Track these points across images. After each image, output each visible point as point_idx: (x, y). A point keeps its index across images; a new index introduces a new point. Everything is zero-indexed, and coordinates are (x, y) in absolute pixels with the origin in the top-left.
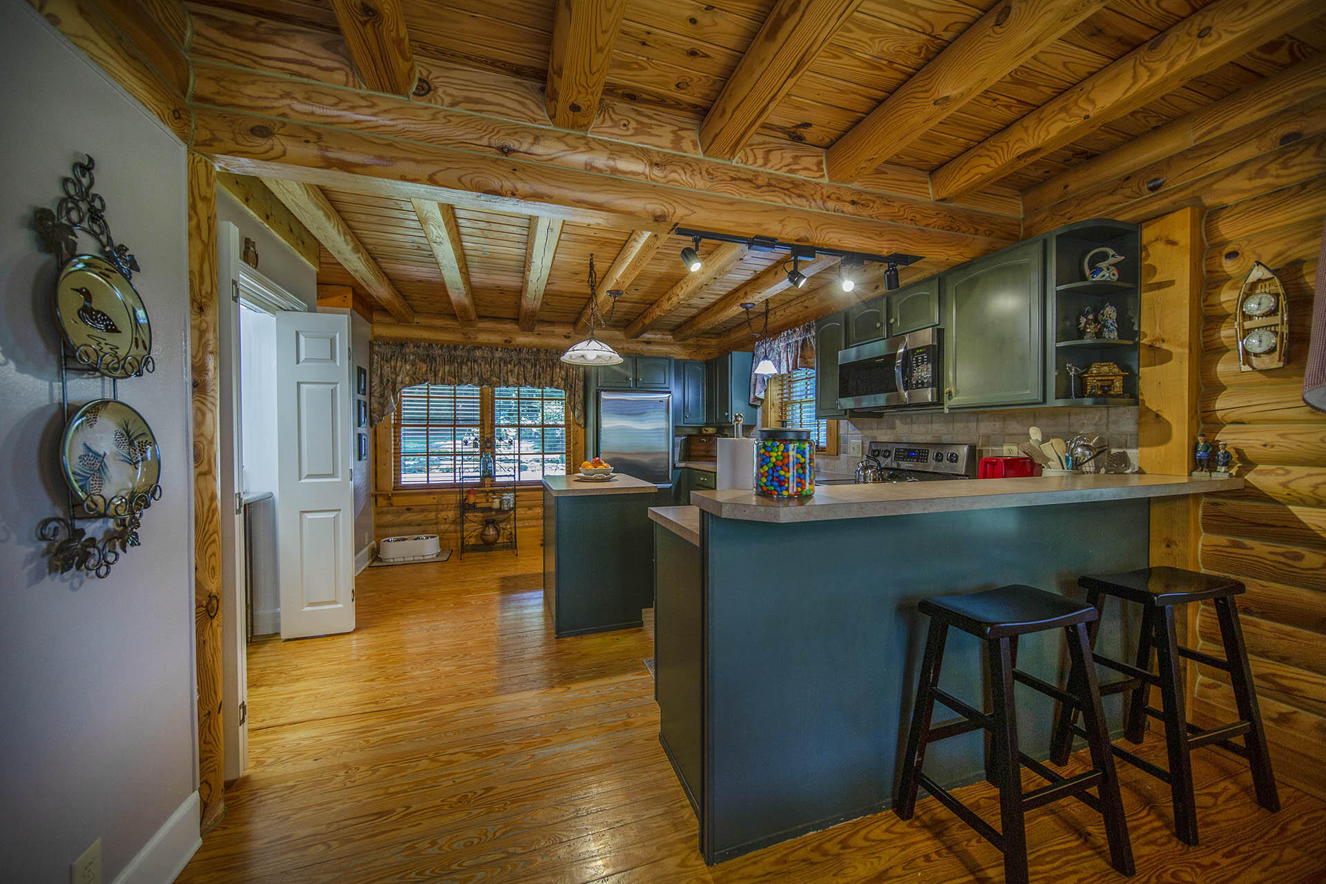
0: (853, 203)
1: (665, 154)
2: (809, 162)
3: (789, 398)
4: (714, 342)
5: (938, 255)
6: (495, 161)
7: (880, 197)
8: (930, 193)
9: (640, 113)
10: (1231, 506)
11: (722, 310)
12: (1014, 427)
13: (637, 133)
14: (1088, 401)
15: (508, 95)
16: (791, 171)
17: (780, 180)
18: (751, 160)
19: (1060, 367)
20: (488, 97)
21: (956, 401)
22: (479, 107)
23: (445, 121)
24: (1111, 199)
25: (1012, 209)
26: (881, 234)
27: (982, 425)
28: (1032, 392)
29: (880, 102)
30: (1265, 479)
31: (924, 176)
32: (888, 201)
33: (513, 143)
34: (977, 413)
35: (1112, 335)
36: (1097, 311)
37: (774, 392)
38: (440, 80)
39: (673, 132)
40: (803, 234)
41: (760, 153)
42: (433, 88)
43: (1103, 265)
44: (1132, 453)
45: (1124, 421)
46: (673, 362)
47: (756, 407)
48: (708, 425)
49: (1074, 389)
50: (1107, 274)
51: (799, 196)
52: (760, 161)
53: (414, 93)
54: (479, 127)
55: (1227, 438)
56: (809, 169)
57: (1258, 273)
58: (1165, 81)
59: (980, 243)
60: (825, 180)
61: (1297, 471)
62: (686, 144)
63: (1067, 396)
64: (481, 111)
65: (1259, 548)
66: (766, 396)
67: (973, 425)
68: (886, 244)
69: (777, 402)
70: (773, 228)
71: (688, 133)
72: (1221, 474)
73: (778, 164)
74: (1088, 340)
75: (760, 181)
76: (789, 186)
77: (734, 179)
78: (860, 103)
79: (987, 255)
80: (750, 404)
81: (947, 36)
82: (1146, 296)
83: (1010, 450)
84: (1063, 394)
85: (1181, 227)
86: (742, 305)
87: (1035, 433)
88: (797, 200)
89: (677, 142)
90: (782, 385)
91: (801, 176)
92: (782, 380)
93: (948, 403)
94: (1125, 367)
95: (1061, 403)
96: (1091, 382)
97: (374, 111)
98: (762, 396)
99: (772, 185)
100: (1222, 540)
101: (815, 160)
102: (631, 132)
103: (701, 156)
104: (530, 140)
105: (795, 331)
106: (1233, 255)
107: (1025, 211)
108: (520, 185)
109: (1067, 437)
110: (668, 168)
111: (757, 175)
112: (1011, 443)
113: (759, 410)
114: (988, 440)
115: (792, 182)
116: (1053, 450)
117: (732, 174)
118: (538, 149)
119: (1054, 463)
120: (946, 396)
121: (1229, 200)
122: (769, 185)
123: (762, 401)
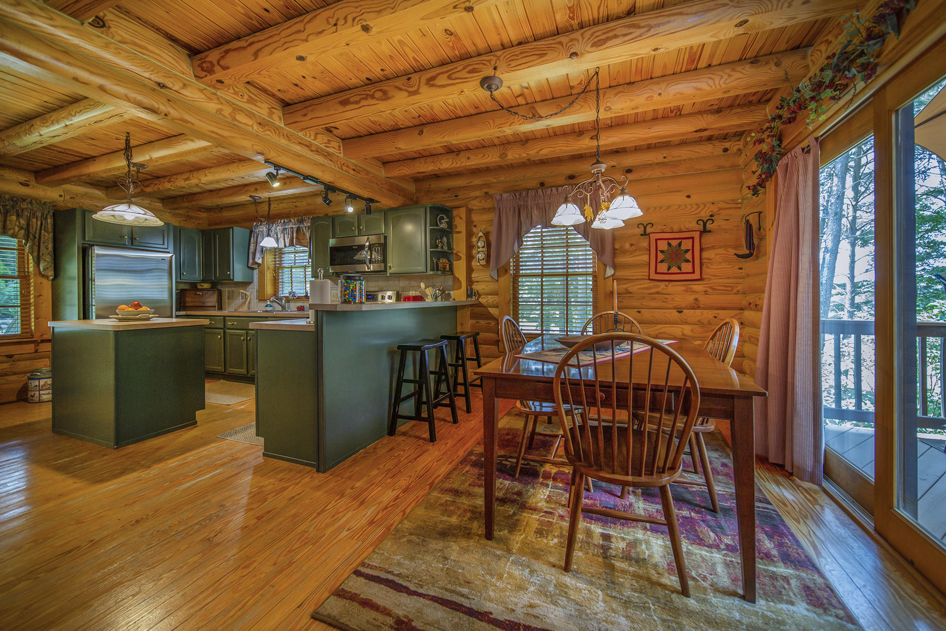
0: (354, 170)
1: (264, 119)
2: (335, 144)
3: (280, 264)
4: (204, 215)
5: (386, 202)
6: (154, 90)
7: (364, 170)
8: (383, 173)
9: (250, 91)
10: (477, 309)
11: (230, 195)
12: (414, 283)
13: (248, 102)
14: (440, 273)
15: (166, 51)
16: (326, 146)
17: (323, 150)
18: (308, 135)
19: (431, 259)
20: (151, 48)
21: (393, 270)
22: (144, 51)
23: (115, 51)
24: (444, 196)
25: (411, 188)
26: (365, 188)
27: (401, 282)
28: (421, 268)
29: (372, 134)
30: (483, 300)
31: (380, 164)
32: (368, 173)
33: (168, 82)
34: (399, 277)
35: (446, 248)
36: (441, 238)
37: (269, 260)
38: (114, 23)
39: (269, 108)
40: (332, 180)
41: (313, 134)
42: (107, 25)
43: (443, 221)
44: (452, 292)
45: (450, 282)
46: (171, 228)
47: (253, 269)
48: (203, 281)
49: (435, 267)
50: (443, 226)
51: (331, 160)
52: (312, 137)
53: (89, 23)
54: (143, 65)
55: (476, 287)
56: (335, 147)
57: (481, 234)
58: (459, 167)
59: (401, 200)
60: (341, 155)
61: (490, 297)
62: (275, 117)
63: (434, 270)
64: (143, 54)
65: (483, 322)
66: (263, 261)
67: (397, 282)
68: (367, 193)
69: (272, 266)
70: (318, 174)
71: (277, 111)
72: (474, 298)
73: (320, 142)
74: (439, 249)
75: (313, 148)
76: (326, 154)
77: (300, 143)
78: (363, 131)
79: (403, 206)
80: (248, 267)
81: (401, 126)
82: (455, 235)
83: (412, 293)
84: (432, 270)
85: (462, 212)
86: (251, 196)
87: (423, 285)
88: (330, 162)
89: (271, 114)
90: (275, 255)
91: (331, 150)
92: (275, 252)
93: (389, 271)
94: (449, 261)
95: (431, 273)
96: (440, 265)
97: (52, 23)
98: (260, 261)
99: (318, 151)
100: (474, 321)
101: (337, 144)
102: (245, 100)
103: (283, 125)
104: (181, 85)
105: (290, 221)
106: (475, 226)
107: (416, 190)
108: (172, 111)
109: (433, 287)
110: (266, 128)
111: (311, 144)
112: (412, 290)
113: (256, 272)
114: (404, 289)
115: (327, 153)
116: (429, 291)
117: (300, 140)
118: (184, 92)
119: (430, 297)
120: (388, 268)
121: (475, 208)
122: (317, 151)
123: (259, 265)
